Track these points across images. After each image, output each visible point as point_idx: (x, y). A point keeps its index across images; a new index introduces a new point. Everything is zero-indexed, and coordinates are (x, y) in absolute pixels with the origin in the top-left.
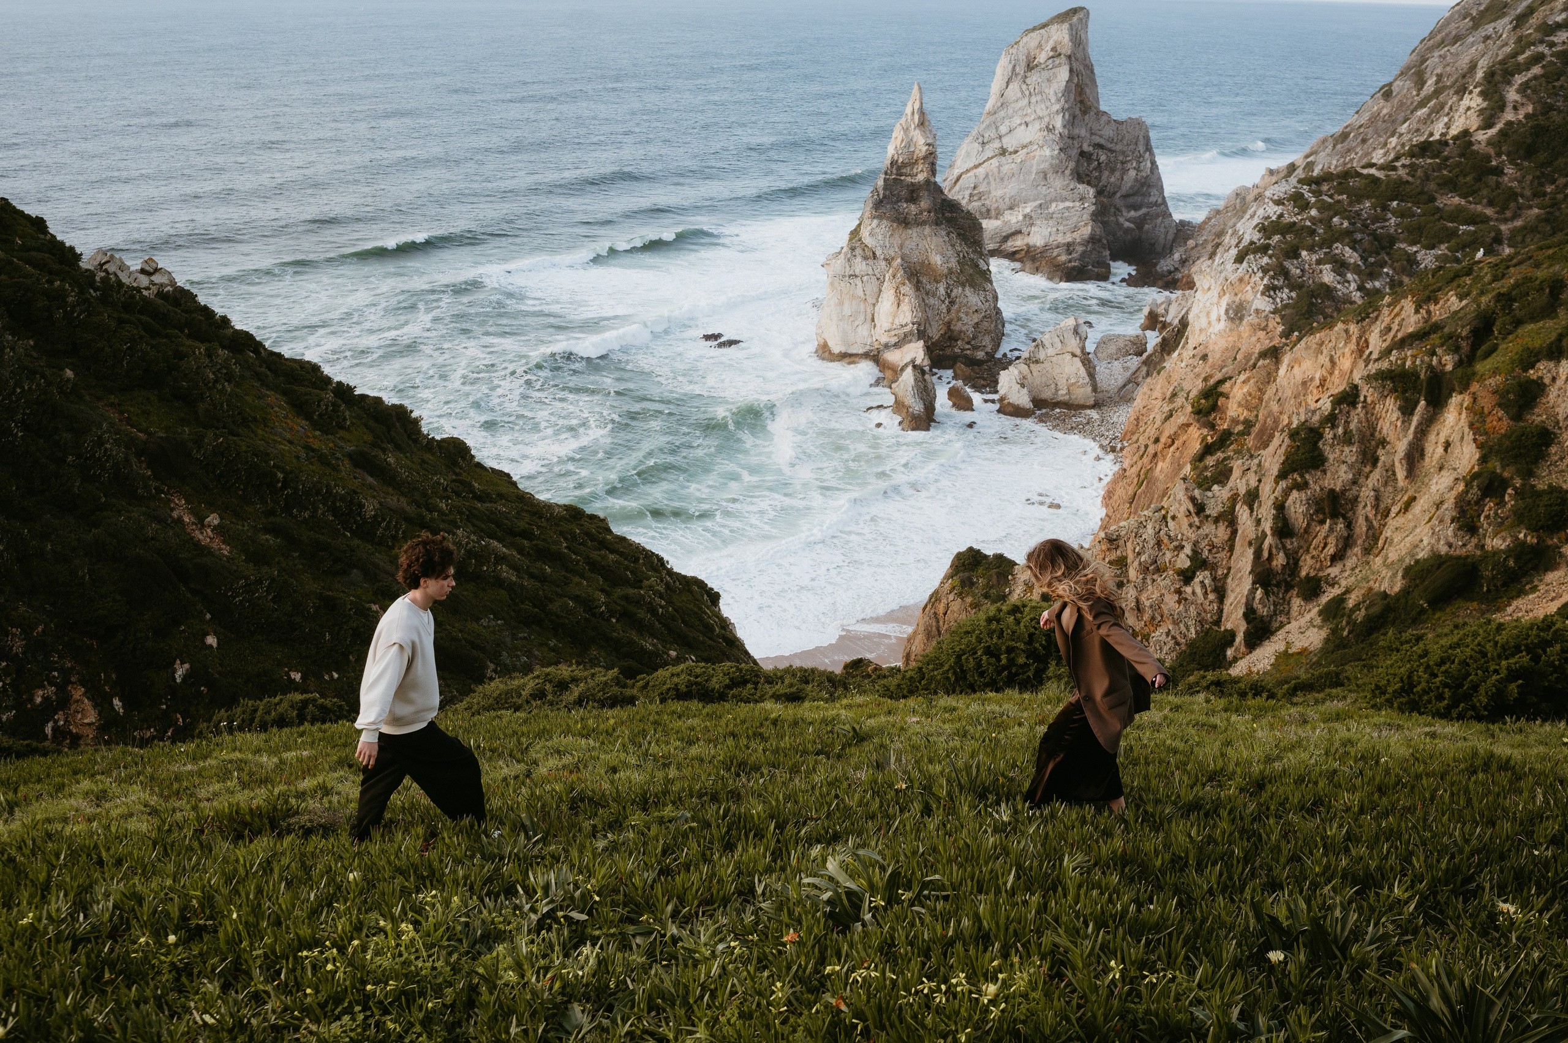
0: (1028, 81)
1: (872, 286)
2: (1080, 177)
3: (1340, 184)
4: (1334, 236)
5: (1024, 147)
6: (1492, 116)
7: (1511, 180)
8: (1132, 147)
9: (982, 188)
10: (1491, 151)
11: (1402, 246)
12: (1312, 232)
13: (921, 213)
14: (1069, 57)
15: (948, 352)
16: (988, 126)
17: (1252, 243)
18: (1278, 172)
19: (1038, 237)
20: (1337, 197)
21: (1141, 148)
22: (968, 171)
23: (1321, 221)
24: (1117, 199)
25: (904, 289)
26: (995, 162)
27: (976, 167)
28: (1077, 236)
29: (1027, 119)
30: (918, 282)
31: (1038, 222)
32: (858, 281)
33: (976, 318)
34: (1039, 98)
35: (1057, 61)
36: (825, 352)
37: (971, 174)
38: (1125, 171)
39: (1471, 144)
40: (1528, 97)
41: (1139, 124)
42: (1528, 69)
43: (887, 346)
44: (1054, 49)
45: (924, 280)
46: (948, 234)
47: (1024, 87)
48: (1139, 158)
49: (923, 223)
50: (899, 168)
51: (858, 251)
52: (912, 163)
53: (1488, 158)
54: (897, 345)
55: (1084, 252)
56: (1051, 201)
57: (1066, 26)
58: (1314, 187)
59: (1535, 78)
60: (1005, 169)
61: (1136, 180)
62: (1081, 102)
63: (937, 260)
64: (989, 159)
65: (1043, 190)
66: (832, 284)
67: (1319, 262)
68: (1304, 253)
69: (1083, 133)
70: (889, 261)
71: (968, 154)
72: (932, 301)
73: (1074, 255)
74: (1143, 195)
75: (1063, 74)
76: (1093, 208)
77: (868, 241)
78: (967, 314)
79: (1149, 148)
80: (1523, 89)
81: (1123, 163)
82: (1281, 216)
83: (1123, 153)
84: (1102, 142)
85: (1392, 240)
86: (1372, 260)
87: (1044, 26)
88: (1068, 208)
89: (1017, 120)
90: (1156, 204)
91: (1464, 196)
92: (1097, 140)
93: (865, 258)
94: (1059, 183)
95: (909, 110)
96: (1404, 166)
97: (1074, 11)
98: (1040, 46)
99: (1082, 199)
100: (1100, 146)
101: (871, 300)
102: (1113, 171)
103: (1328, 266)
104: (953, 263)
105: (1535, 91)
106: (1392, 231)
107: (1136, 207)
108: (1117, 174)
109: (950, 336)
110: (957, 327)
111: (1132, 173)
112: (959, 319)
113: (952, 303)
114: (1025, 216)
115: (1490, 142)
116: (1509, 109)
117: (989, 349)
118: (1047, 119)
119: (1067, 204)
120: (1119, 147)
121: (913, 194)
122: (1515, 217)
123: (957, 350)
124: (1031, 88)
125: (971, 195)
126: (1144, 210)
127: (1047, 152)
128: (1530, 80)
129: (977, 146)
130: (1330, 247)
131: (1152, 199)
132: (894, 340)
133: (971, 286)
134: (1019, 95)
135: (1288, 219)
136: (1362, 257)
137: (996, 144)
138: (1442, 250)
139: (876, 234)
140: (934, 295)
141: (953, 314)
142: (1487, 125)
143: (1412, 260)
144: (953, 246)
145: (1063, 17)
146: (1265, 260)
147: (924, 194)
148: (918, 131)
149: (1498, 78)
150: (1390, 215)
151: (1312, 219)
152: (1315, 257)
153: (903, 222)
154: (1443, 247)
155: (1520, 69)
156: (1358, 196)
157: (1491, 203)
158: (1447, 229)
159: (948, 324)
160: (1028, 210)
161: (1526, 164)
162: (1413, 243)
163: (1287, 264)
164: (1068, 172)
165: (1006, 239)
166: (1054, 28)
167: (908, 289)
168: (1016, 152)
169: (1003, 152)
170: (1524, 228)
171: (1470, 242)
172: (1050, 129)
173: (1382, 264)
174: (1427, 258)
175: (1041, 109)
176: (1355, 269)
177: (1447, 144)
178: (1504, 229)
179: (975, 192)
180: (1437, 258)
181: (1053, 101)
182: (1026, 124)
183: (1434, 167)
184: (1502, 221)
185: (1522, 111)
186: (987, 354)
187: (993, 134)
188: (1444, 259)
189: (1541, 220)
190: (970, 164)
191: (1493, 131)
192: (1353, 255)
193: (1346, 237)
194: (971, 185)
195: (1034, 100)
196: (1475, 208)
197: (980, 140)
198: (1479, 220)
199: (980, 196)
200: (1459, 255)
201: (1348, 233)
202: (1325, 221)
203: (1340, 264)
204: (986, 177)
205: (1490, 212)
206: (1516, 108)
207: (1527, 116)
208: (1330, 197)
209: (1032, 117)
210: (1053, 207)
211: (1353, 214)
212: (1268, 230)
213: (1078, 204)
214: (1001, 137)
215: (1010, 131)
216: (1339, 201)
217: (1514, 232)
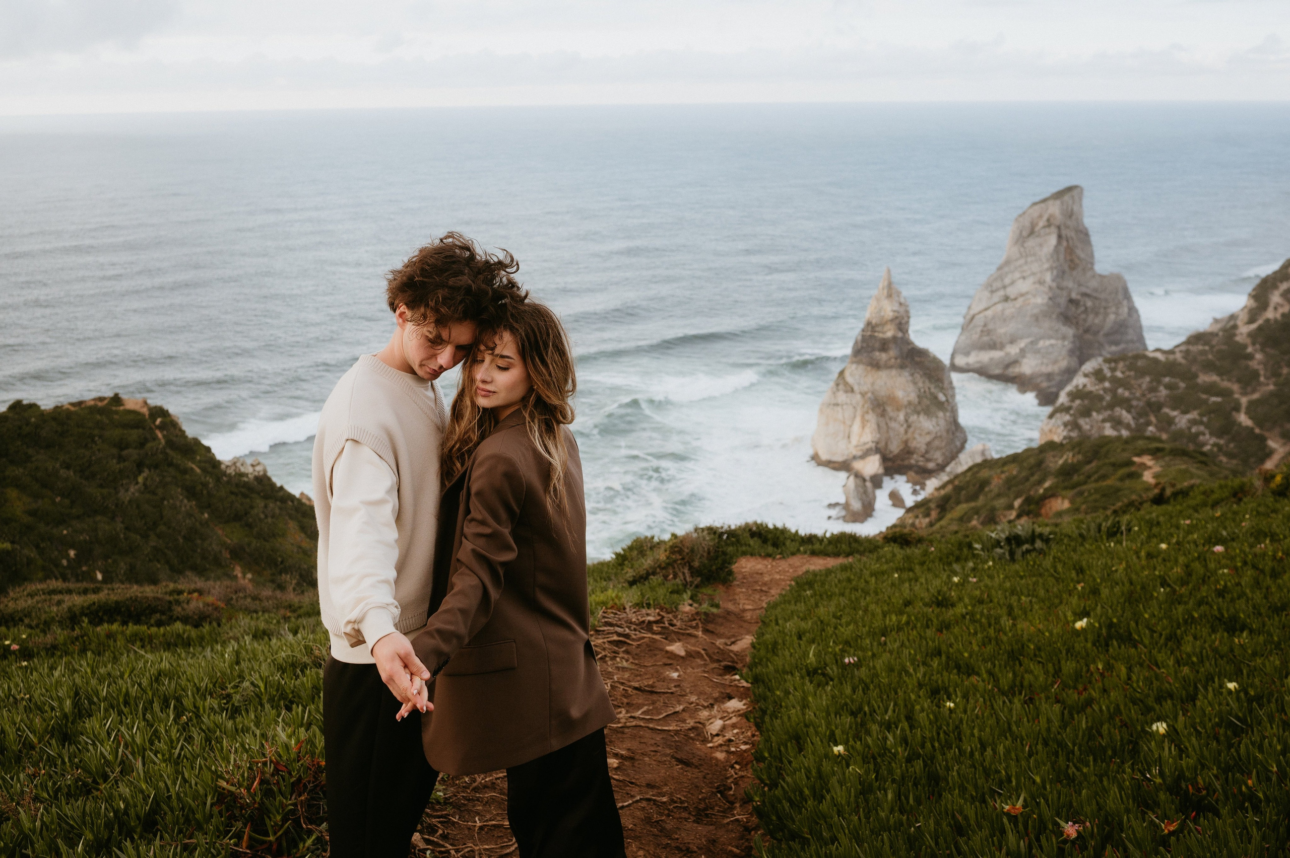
0: (1026, 245)
1: (849, 412)
2: (1066, 319)
3: (1131, 363)
4: (1118, 402)
5: (1022, 295)
6: (1256, 315)
7: (1259, 364)
8: (1113, 296)
9: (991, 326)
10: (1248, 341)
11: (1167, 411)
12: (1102, 399)
13: (890, 359)
14: (1059, 228)
15: (906, 462)
16: (996, 279)
17: (1062, 404)
19: (1028, 366)
20: (1128, 373)
21: (1120, 297)
22: (980, 312)
23: (1110, 390)
24: (1101, 337)
25: (868, 417)
26: (999, 307)
27: (986, 309)
28: (1055, 368)
29: (1025, 274)
30: (884, 410)
31: (1029, 355)
32: (839, 408)
33: (928, 438)
34: (1033, 258)
35: (1047, 230)
36: (815, 458)
37: (982, 315)
38: (1106, 315)
41: (1118, 278)
43: (855, 458)
44: (1048, 220)
45: (889, 409)
46: (912, 375)
47: (1022, 249)
48: (1118, 305)
49: (891, 367)
50: (873, 327)
51: (841, 387)
52: (883, 324)
53: (1245, 347)
54: (863, 456)
55: (1061, 381)
56: (1041, 339)
57: (1058, 202)
58: (1113, 365)
60: (1008, 312)
61: (1116, 323)
62: (1072, 261)
63: (900, 394)
64: (995, 304)
65: (1035, 330)
66: (821, 411)
67: (1104, 421)
68: (1094, 414)
69: (1070, 284)
70: (863, 394)
71: (980, 300)
72: (893, 425)
73: (1053, 383)
74: (1122, 334)
75: (1053, 240)
76: (1071, 346)
77: (849, 379)
78: (920, 435)
79: (1128, 296)
80: (1284, 295)
81: (1105, 308)
82: (1085, 386)
83: (1106, 301)
84: (1088, 291)
85: (1160, 407)
86: (1142, 421)
87: (1044, 201)
88: (1052, 345)
89: (1017, 275)
90: (1132, 341)
91: (1220, 374)
92: (1084, 290)
93: (846, 392)
94: (1048, 325)
96: (1181, 351)
97: (1070, 189)
98: (1041, 216)
99: (1064, 338)
100: (1088, 295)
101: (848, 423)
102: (1097, 314)
103: (1108, 425)
104: (913, 397)
106: (1162, 399)
107: (1117, 343)
108: (1101, 317)
109: (907, 451)
110: (913, 444)
111: (1112, 317)
112: (914, 438)
113: (909, 426)
114: (1021, 350)
115: (1250, 335)
116: (1271, 309)
117: (940, 461)
118: (1039, 275)
119: (1053, 342)
120: (1102, 296)
121: (884, 346)
122: (1254, 391)
123: (913, 462)
124: (1028, 250)
125: (982, 331)
126: (1122, 346)
127: (1039, 301)
129: (986, 294)
130: (1112, 410)
131: (1129, 337)
132: (859, 453)
133: (925, 414)
134: (1019, 256)
135: (1090, 388)
136: (1134, 418)
137: (1001, 293)
138: (1194, 415)
139: (856, 375)
140: (895, 420)
141: (909, 435)
143: (1170, 421)
144: (915, 383)
145: (1059, 195)
146: (1067, 418)
147: (892, 345)
148: (886, 301)
149: (1269, 285)
150: (1162, 388)
151: (1105, 390)
152: (1101, 417)
153: (876, 366)
154: (1196, 413)
156: (1141, 373)
157: (1239, 381)
158: (1201, 399)
159: (906, 442)
160: (1023, 345)
161: (1273, 352)
162: (1174, 409)
163: (1082, 422)
164: (1054, 316)
165: (1008, 366)
166: (1050, 202)
167: (872, 417)
168: (1015, 299)
169: (1006, 299)
170: (1258, 400)
171: (1215, 410)
172: (1041, 282)
173: (1149, 423)
174: (1182, 420)
175: (1035, 267)
176: (1128, 427)
177: (1217, 335)
178: (1244, 401)
179: (985, 329)
180: (1189, 421)
181: (1044, 260)
182: (1024, 278)
183: (1203, 353)
184: (1244, 394)
185: (1281, 311)
186: (938, 465)
187: (998, 284)
188: (1193, 422)
189: (1272, 394)
190: (982, 307)
191: (1254, 326)
192: (1127, 417)
193: (1125, 403)
194: (982, 324)
195: (1029, 259)
196: (1226, 384)
197: (990, 289)
198: (1226, 393)
199: (989, 332)
200: (1205, 419)
201: (1128, 400)
202: (1113, 391)
203: (1117, 423)
204: (993, 318)
205: (1235, 387)
206: (1276, 309)
207: (1283, 315)
208: (1123, 373)
209: (1028, 273)
210: (1041, 344)
211: (1136, 386)
212: (1073, 396)
213: (1060, 342)
214: (1004, 287)
215: (1013, 283)
216: (1129, 376)
217: (1251, 403)
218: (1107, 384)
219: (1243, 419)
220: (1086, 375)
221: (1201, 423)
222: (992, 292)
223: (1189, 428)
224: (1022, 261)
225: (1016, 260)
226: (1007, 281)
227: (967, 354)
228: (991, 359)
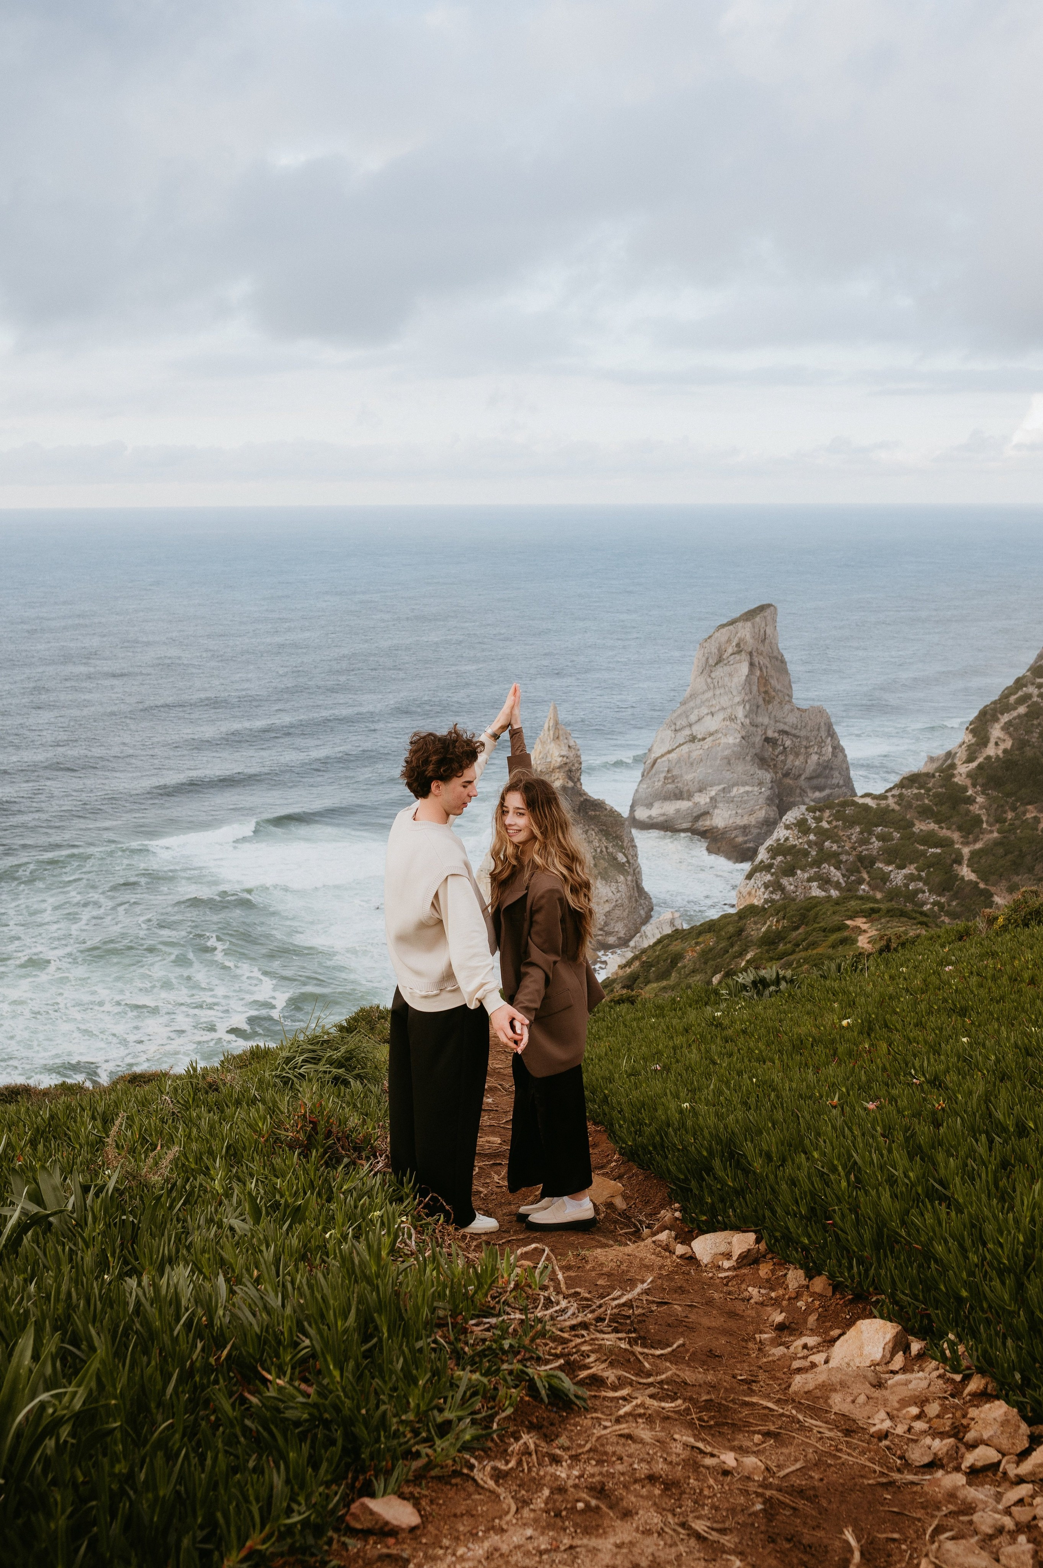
0: (713, 675)
2: (762, 761)
3: (838, 811)
4: (825, 857)
5: (711, 734)
6: (975, 752)
7: (981, 808)
8: (815, 733)
9: (675, 772)
10: (968, 782)
11: (881, 865)
12: (806, 854)
14: (751, 654)
16: (680, 716)
17: (762, 862)
18: (938, 759)
19: (721, 819)
20: (834, 823)
21: (823, 734)
22: (662, 756)
23: (816, 844)
24: (802, 782)
26: (685, 749)
27: (669, 752)
28: (753, 820)
29: (713, 710)
31: (721, 805)
33: (607, 907)
34: (722, 691)
35: (738, 657)
37: (665, 758)
38: (808, 755)
39: (953, 776)
40: (1010, 735)
41: (820, 712)
42: (1015, 709)
44: (738, 645)
46: (586, 832)
47: (709, 680)
48: (821, 744)
53: (965, 789)
55: (759, 834)
56: (733, 785)
57: (749, 624)
58: (818, 813)
59: (1019, 716)
60: (694, 755)
61: (818, 764)
62: (766, 692)
64: (680, 745)
65: (728, 775)
67: (810, 880)
68: (799, 872)
69: (766, 721)
71: (662, 740)
73: (750, 837)
74: (826, 777)
75: (744, 669)
76: (769, 793)
79: (832, 734)
80: (1005, 728)
81: (806, 748)
82: (787, 839)
83: (807, 738)
84: (786, 728)
85: (872, 861)
86: (853, 878)
87: (732, 623)
88: (747, 792)
89: (704, 710)
90: (838, 786)
91: (938, 822)
92: (781, 726)
94: (741, 768)
95: (546, 726)
96: (893, 796)
97: (762, 608)
98: (729, 641)
99: (760, 784)
100: (786, 733)
102: (797, 755)
103: (815, 884)
105: (1016, 729)
106: (875, 853)
107: (820, 789)
108: (801, 758)
111: (815, 757)
114: (711, 798)
115: (969, 775)
116: (991, 745)
117: (622, 935)
118: (729, 710)
119: (748, 788)
120: (803, 733)
122: (976, 841)
124: (715, 681)
125: (666, 778)
126: (827, 792)
127: (731, 740)
128: (1014, 718)
129: (669, 733)
130: (819, 867)
131: (835, 781)
133: (603, 878)
134: (705, 688)
135: (792, 842)
136: (844, 876)
137: (687, 732)
138: (911, 869)
142: (970, 760)
143: (885, 878)
144: (590, 842)
145: (749, 615)
148: (553, 745)
149: (988, 717)
150: (874, 839)
151: (809, 843)
152: (806, 875)
154: (912, 867)
155: (1007, 709)
156: (850, 823)
157: (960, 829)
158: (917, 851)
160: (713, 793)
161: (995, 794)
162: (889, 863)
163: (785, 881)
164: (748, 758)
165: (697, 818)
166: (740, 624)
168: (704, 739)
169: (693, 739)
170: (981, 850)
171: (935, 863)
172: (732, 719)
173: (861, 881)
174: (898, 877)
175: (725, 701)
176: (837, 886)
177: (933, 776)
178: (966, 851)
179: (669, 775)
180: (906, 877)
181: (735, 693)
182: (712, 714)
183: (918, 797)
184: (966, 844)
185: (1002, 746)
186: (619, 938)
187: (684, 722)
188: (911, 878)
189: (997, 843)
190: (664, 750)
191: (974, 765)
192: (836, 875)
193: (833, 858)
194: (666, 769)
195: (718, 692)
196: (945, 833)
197: (673, 728)
198: (945, 843)
199: (674, 779)
200: (923, 874)
201: (836, 855)
202: (819, 845)
203: (825, 882)
204: (679, 761)
205: (956, 836)
206: (997, 744)
207: (1005, 751)
208: (829, 823)
209: (717, 708)
210: (734, 791)
211: (844, 838)
212: (775, 851)
213: (756, 789)
214: (690, 725)
215: (699, 720)
216: (836, 827)
217: (973, 854)
218: (812, 837)
219: (966, 872)
220: (787, 827)
221: (920, 878)
222: (676, 731)
223: (906, 886)
224: (710, 694)
225: (703, 693)
226: (693, 718)
227: (650, 806)
228: (678, 811)
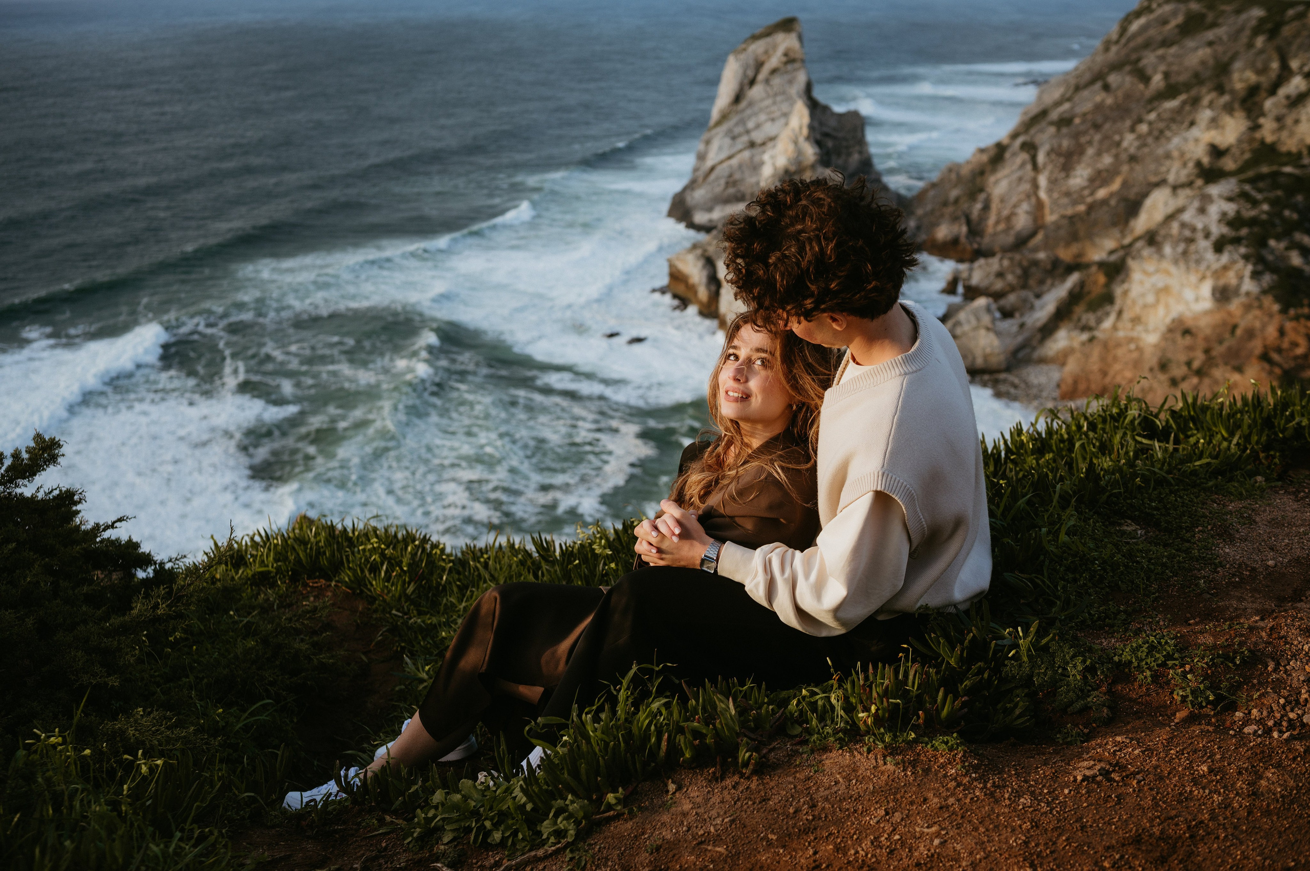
0: (772, 83)
5: (771, 139)
8: (852, 134)
9: (737, 176)
12: (1271, 224)
17: (1223, 235)
21: (859, 134)
22: (721, 162)
23: (1274, 214)
26: (746, 154)
27: (730, 157)
29: (773, 115)
34: (783, 97)
35: (795, 65)
37: (725, 165)
38: (849, 154)
41: (857, 114)
44: (786, 54)
47: (768, 89)
48: (858, 144)
52: (802, 169)
60: (756, 159)
64: (741, 151)
68: (1272, 242)
71: (720, 148)
75: (800, 76)
81: (846, 148)
83: (847, 139)
84: (829, 131)
87: (768, 35)
89: (763, 117)
92: (825, 129)
97: (789, 21)
98: (768, 52)
100: (828, 135)
102: (839, 154)
103: (1295, 252)
111: (856, 157)
120: (840, 135)
124: (775, 89)
125: (726, 182)
129: (728, 141)
130: (1291, 236)
134: (764, 95)
137: (745, 139)
145: (782, 26)
146: (1243, 250)
151: (1266, 213)
152: (1281, 245)
163: (1262, 252)
168: (765, 144)
169: (752, 145)
175: (785, 107)
179: (731, 180)
181: (796, 99)
182: (773, 120)
187: (741, 129)
190: (723, 156)
194: (726, 173)
195: (779, 98)
204: (740, 166)
209: (777, 114)
214: (748, 132)
215: (758, 126)
218: (1265, 207)
222: (734, 138)
224: (768, 102)
225: (762, 100)
227: (710, 210)
